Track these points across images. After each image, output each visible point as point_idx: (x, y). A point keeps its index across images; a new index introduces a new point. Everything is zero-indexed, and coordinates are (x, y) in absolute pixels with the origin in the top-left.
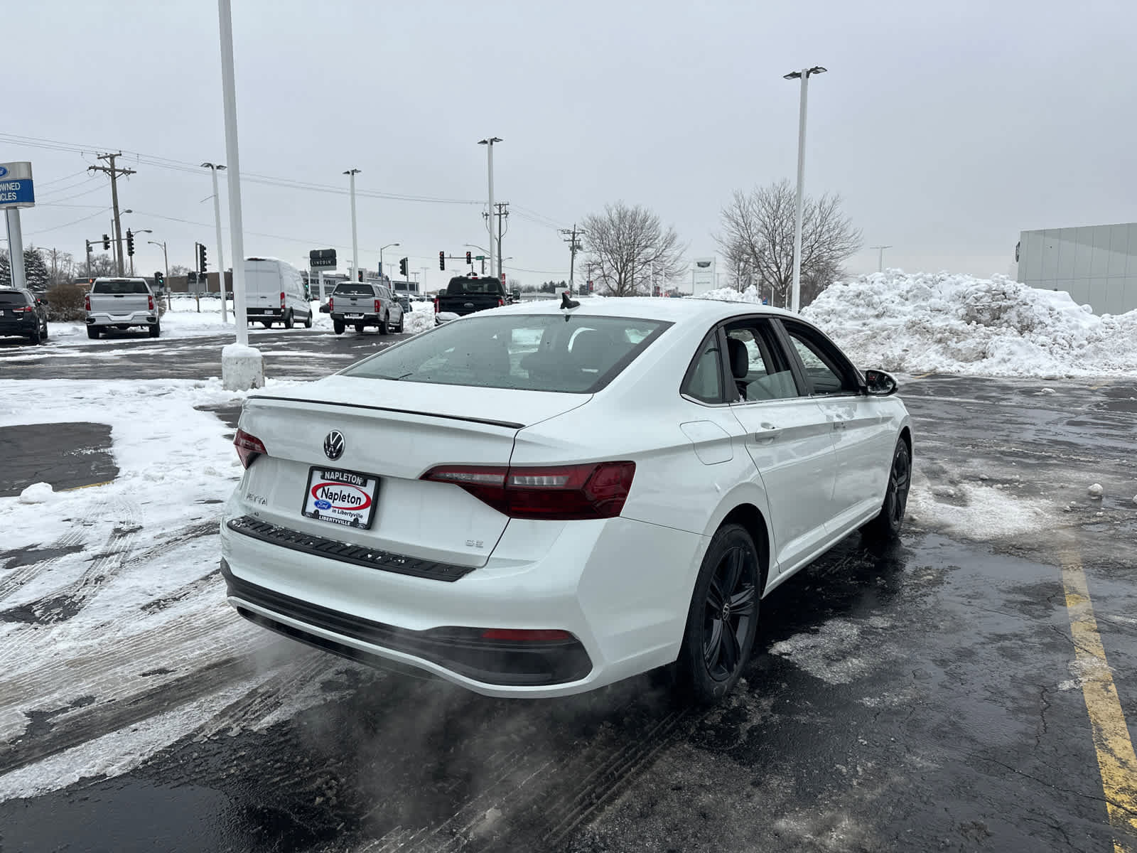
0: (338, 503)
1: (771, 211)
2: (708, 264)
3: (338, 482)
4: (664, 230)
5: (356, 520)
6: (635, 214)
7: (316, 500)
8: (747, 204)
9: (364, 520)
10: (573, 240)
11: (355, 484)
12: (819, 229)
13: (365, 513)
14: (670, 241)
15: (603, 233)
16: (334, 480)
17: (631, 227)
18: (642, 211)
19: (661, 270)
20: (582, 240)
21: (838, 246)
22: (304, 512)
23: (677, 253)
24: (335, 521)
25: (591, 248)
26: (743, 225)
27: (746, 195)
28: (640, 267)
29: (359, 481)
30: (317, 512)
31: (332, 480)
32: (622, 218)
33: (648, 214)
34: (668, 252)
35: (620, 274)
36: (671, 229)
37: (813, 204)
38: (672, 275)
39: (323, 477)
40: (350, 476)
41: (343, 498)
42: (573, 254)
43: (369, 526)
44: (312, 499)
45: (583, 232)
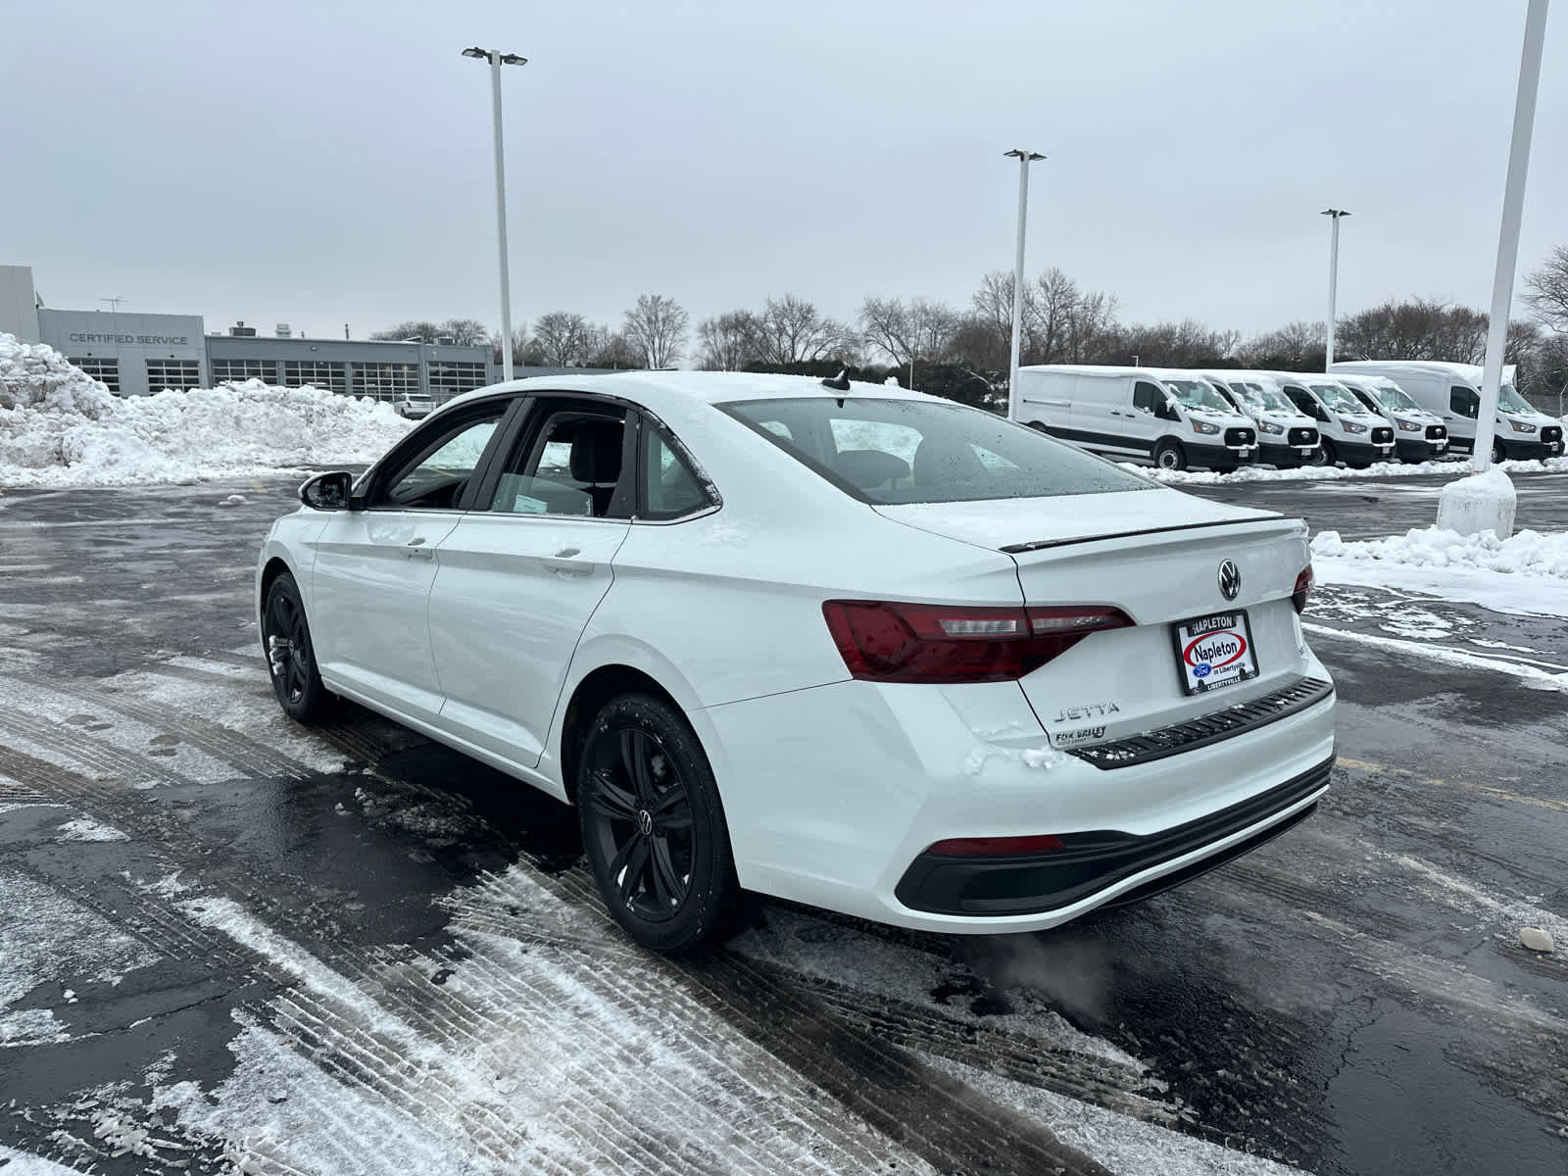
0: (1217, 661)
3: (1209, 632)
5: (1242, 672)
7: (1193, 668)
9: (1249, 668)
11: (1224, 628)
13: (1246, 658)
16: (1201, 633)
22: (1187, 692)
24: (1225, 684)
29: (1229, 621)
30: (1201, 683)
39: (1191, 634)
40: (1218, 619)
41: (1218, 651)
43: (1257, 672)
44: (1189, 669)
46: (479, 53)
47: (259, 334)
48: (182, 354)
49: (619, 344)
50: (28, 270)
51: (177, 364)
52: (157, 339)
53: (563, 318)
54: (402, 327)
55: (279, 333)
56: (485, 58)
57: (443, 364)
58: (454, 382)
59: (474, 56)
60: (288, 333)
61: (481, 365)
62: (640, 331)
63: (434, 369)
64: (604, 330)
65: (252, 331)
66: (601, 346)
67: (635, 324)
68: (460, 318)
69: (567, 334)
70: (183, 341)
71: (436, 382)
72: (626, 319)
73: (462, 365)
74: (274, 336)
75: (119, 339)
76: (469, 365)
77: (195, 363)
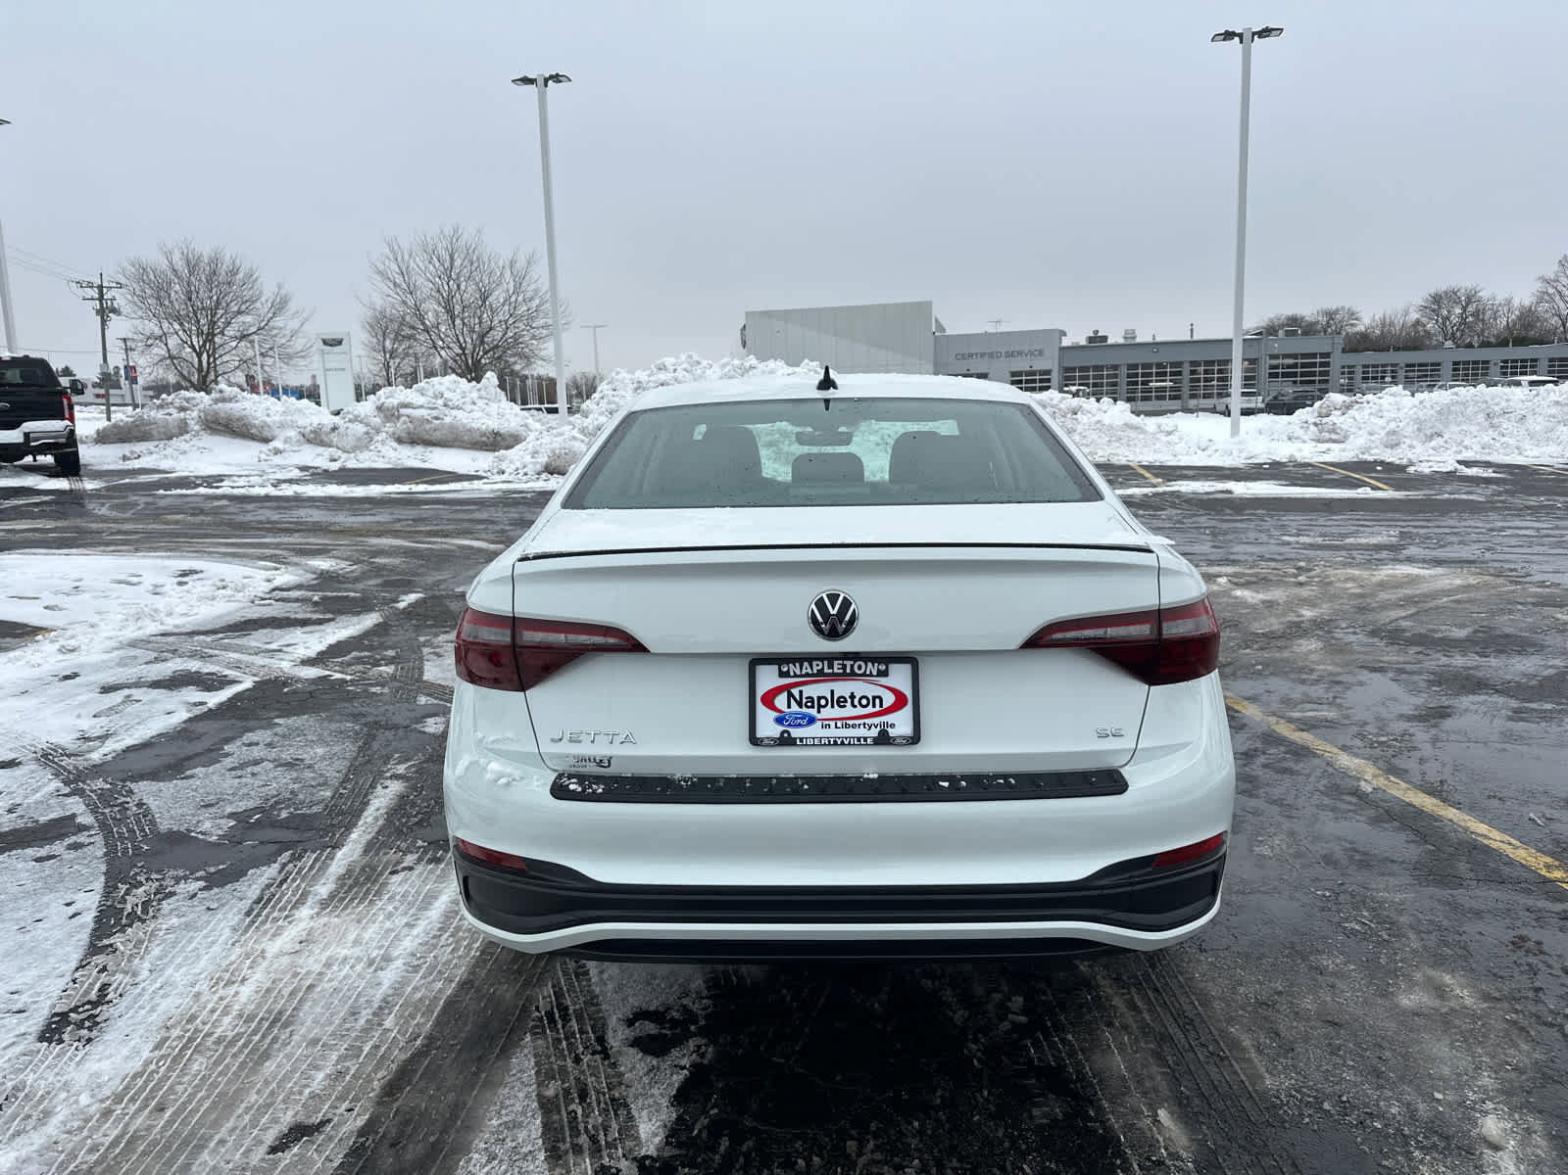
0: (832, 712)
1: (442, 268)
2: (339, 342)
3: (821, 677)
4: (268, 290)
5: (884, 733)
6: (215, 261)
7: (775, 714)
8: (406, 257)
9: (900, 731)
10: (101, 298)
11: (864, 674)
12: (513, 299)
13: (898, 718)
14: (280, 306)
15: (161, 291)
16: (812, 675)
17: (209, 281)
18: (227, 259)
19: (271, 349)
20: (120, 298)
21: (542, 322)
22: (755, 741)
23: (294, 324)
24: (836, 743)
25: (140, 313)
26: (404, 286)
27: (405, 244)
28: (234, 344)
29: (871, 668)
30: (784, 734)
31: (807, 675)
32: (193, 266)
33: (238, 262)
34: (278, 322)
35: (199, 355)
36: (280, 287)
37: (501, 263)
38: (290, 357)
39: (784, 674)
40: (848, 663)
41: (841, 702)
42: (104, 323)
43: (915, 739)
44: (766, 715)
45: (120, 286)
46: (1228, 35)
47: (1110, 341)
48: (1039, 365)
49: (1528, 317)
50: (929, 304)
51: (1033, 373)
52: (1020, 353)
53: (1455, 293)
54: (1271, 320)
55: (1125, 338)
56: (1237, 39)
57: (1286, 356)
58: (1295, 374)
59: (1224, 40)
60: (1134, 338)
61: (1327, 355)
62: (1558, 298)
63: (1275, 362)
64: (1509, 302)
65: (1105, 338)
66: (1502, 322)
67: (1551, 291)
68: (1332, 306)
69: (1458, 311)
70: (1041, 353)
71: (1276, 375)
72: (1538, 286)
73: (1304, 356)
74: (1121, 341)
75: (991, 355)
76: (1313, 355)
77: (1048, 372)
